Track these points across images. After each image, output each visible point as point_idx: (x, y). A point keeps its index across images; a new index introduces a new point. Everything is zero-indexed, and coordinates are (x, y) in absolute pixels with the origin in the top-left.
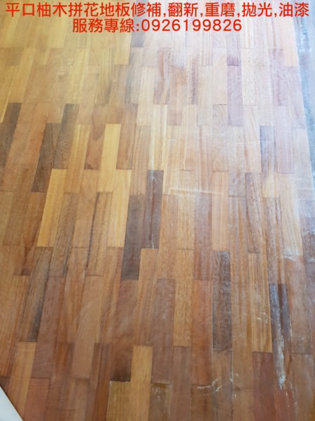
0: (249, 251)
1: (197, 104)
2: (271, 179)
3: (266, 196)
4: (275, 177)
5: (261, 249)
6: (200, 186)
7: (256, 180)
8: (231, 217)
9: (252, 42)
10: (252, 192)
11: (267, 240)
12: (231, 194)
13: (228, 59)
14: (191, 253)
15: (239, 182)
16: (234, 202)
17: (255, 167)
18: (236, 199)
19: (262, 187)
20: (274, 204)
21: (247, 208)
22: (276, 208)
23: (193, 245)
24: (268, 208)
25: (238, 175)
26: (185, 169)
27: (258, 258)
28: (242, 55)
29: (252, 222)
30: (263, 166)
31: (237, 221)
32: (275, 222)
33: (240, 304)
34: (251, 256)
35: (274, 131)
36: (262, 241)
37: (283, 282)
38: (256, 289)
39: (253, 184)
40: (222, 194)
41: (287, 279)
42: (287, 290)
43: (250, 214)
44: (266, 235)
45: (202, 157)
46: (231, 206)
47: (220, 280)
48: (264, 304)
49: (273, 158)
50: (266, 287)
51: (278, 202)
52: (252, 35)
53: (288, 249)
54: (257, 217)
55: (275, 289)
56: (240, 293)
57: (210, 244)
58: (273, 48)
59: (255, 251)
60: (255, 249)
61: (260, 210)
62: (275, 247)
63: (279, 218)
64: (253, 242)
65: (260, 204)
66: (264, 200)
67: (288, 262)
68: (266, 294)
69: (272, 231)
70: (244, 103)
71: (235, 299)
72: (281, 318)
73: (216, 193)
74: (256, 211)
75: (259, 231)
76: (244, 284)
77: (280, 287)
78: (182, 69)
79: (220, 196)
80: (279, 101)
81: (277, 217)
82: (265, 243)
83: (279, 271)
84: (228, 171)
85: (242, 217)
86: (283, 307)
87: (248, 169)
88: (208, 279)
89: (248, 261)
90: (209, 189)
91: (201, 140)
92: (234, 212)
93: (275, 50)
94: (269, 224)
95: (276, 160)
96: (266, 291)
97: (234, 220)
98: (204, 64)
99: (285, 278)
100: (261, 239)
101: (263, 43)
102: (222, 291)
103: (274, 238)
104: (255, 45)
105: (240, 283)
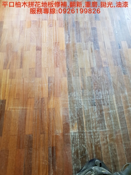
0: (41, 133)
1: (22, 68)
2: (52, 100)
3: (49, 108)
4: (53, 99)
5: (46, 132)
6: (22, 106)
7: (46, 101)
8: (34, 119)
9: (47, 39)
10: (43, 106)
11: (49, 128)
12: (35, 108)
13: (36, 47)
14: (16, 137)
15: (39, 103)
16: (36, 112)
17: (45, 95)
18: (37, 110)
19: (48, 104)
20: (52, 111)
21: (41, 114)
22: (53, 113)
23: (17, 133)
24: (50, 113)
25: (38, 99)
26: (16, 98)
27: (44, 136)
28: (42, 45)
29: (43, 120)
30: (49, 94)
31: (37, 120)
32: (52, 119)
33: (36, 157)
34: (42, 136)
35: (54, 79)
36: (46, 128)
37: (54, 145)
38: (43, 150)
39: (44, 102)
40: (31, 108)
41: (56, 144)
42: (55, 149)
43: (42, 117)
44: (48, 125)
45: (23, 92)
46: (35, 114)
47: (28, 148)
48: (46, 156)
49: (53, 91)
50: (47, 149)
51: (54, 110)
52: (47, 36)
53: (57, 130)
54: (45, 117)
55: (51, 149)
56: (36, 152)
57: (25, 132)
58: (55, 42)
59: (44, 133)
60: (43, 132)
61: (47, 114)
62: (52, 130)
63: (54, 117)
64: (43, 129)
65: (46, 111)
66: (49, 109)
67: (56, 136)
68: (47, 152)
69: (51, 123)
70: (42, 67)
71: (34, 156)
72: (53, 162)
73: (28, 108)
74: (45, 115)
75: (46, 124)
76: (38, 148)
77: (53, 148)
78: (17, 53)
79: (30, 109)
80: (57, 65)
81: (53, 117)
82: (48, 129)
83: (53, 141)
84: (34, 98)
85: (39, 118)
86: (54, 157)
87: (43, 96)
88: (23, 148)
89: (40, 138)
90: (26, 107)
91: (23, 85)
92: (36, 116)
93: (56, 43)
94: (50, 120)
95: (54, 92)
96: (47, 150)
97: (36, 120)
98: (26, 50)
99: (55, 144)
100: (46, 127)
101: (51, 40)
102: (29, 153)
103: (52, 126)
104: (48, 41)
105: (36, 148)
